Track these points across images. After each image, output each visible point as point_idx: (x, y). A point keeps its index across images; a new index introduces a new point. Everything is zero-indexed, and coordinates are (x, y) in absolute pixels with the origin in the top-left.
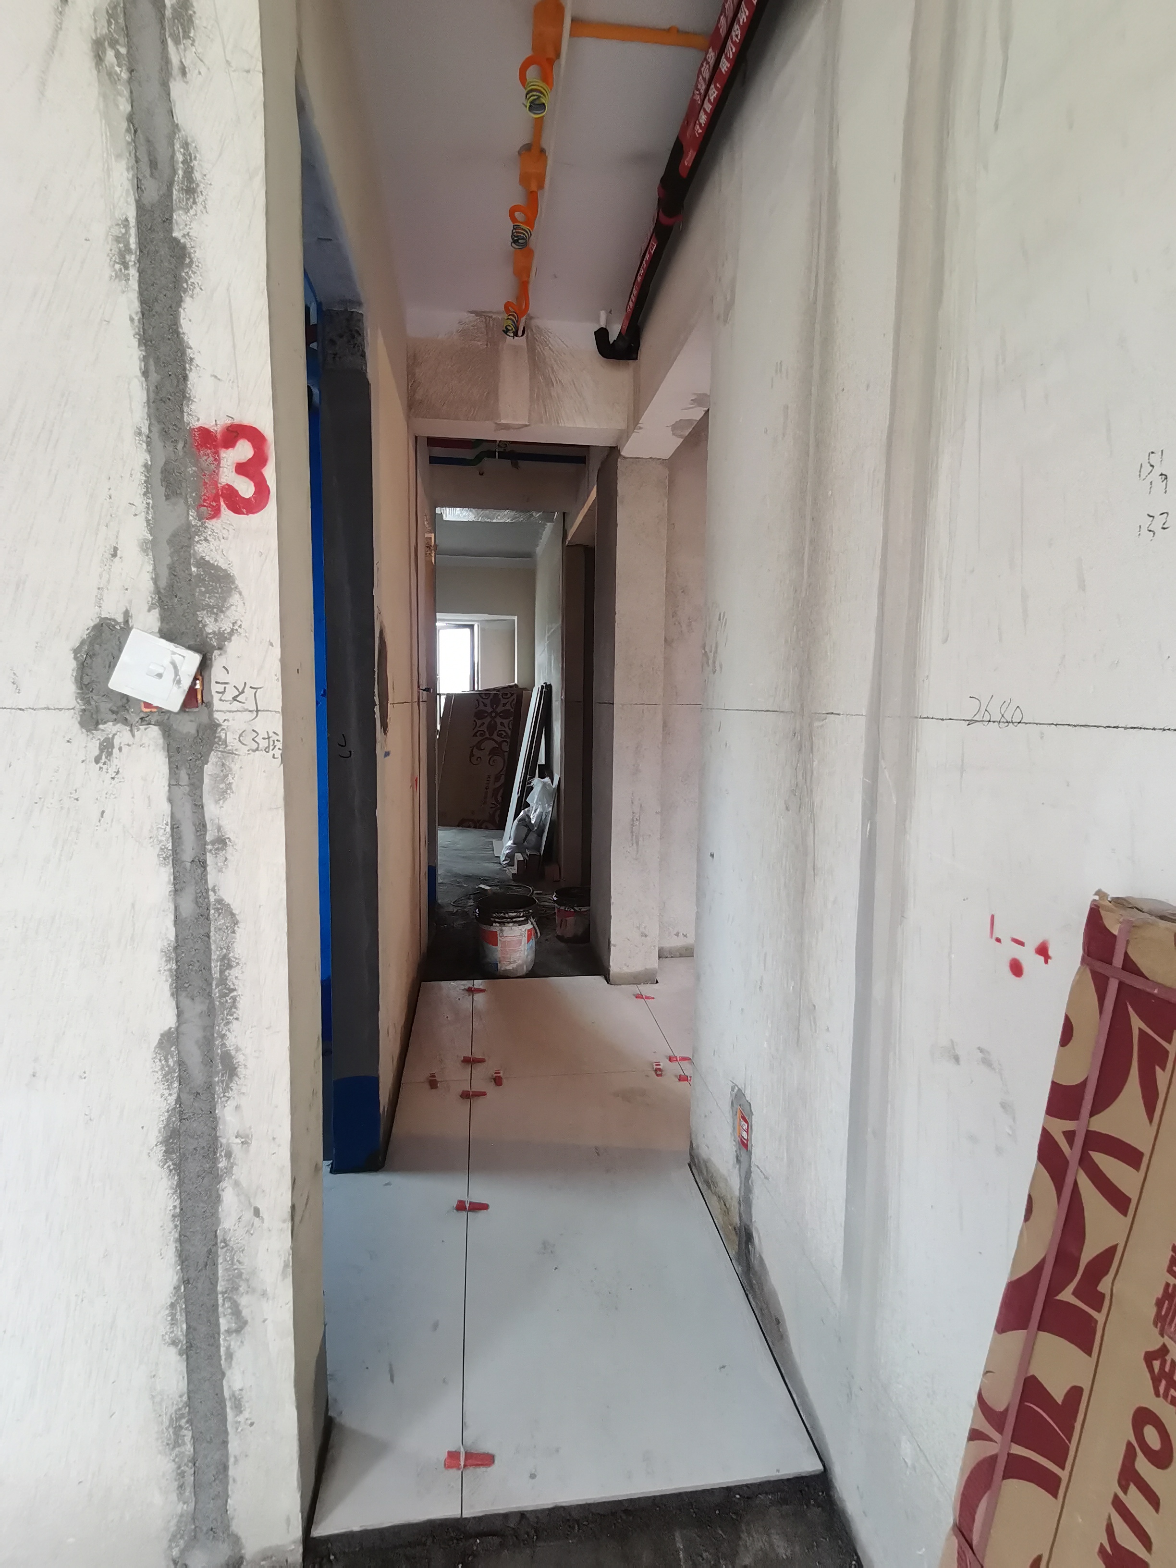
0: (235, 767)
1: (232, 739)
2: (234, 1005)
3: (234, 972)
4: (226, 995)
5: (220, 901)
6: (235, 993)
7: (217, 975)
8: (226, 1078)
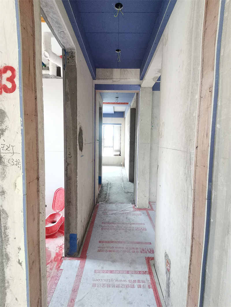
0: (7, 170)
1: (6, 161)
2: (8, 240)
3: (8, 231)
4: (6, 237)
5: (3, 210)
6: (8, 237)
7: (3, 231)
8: (7, 261)
